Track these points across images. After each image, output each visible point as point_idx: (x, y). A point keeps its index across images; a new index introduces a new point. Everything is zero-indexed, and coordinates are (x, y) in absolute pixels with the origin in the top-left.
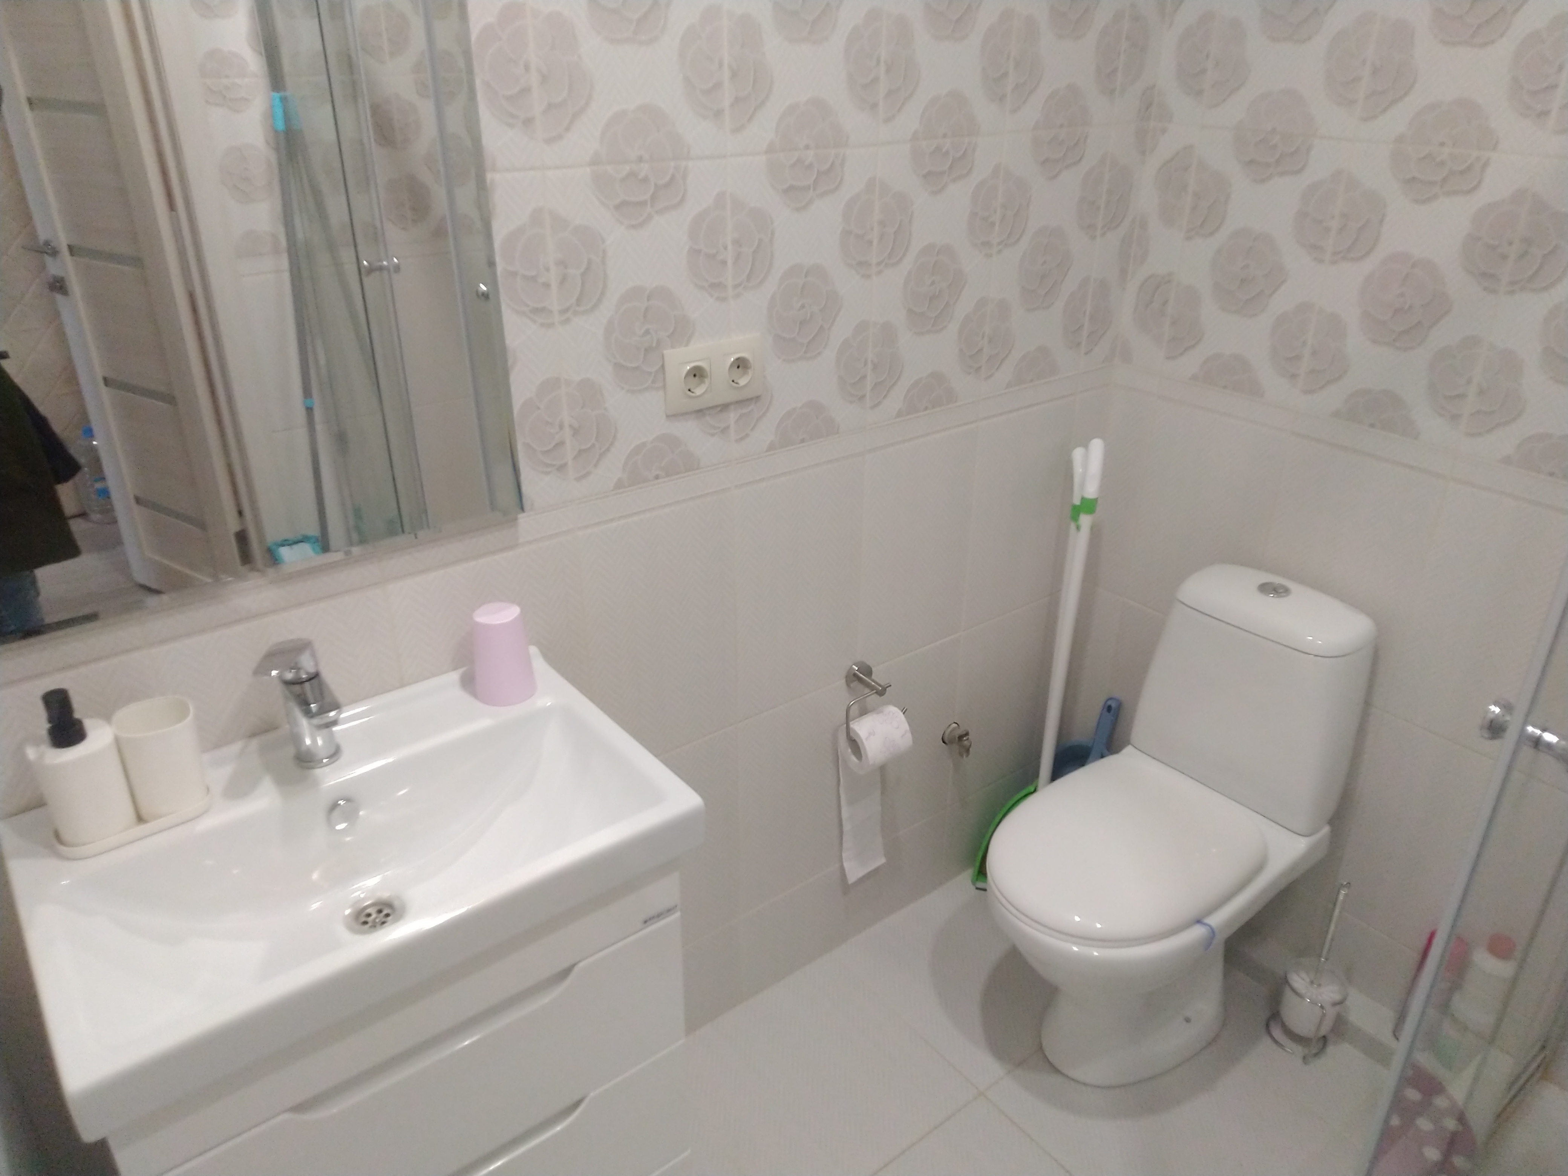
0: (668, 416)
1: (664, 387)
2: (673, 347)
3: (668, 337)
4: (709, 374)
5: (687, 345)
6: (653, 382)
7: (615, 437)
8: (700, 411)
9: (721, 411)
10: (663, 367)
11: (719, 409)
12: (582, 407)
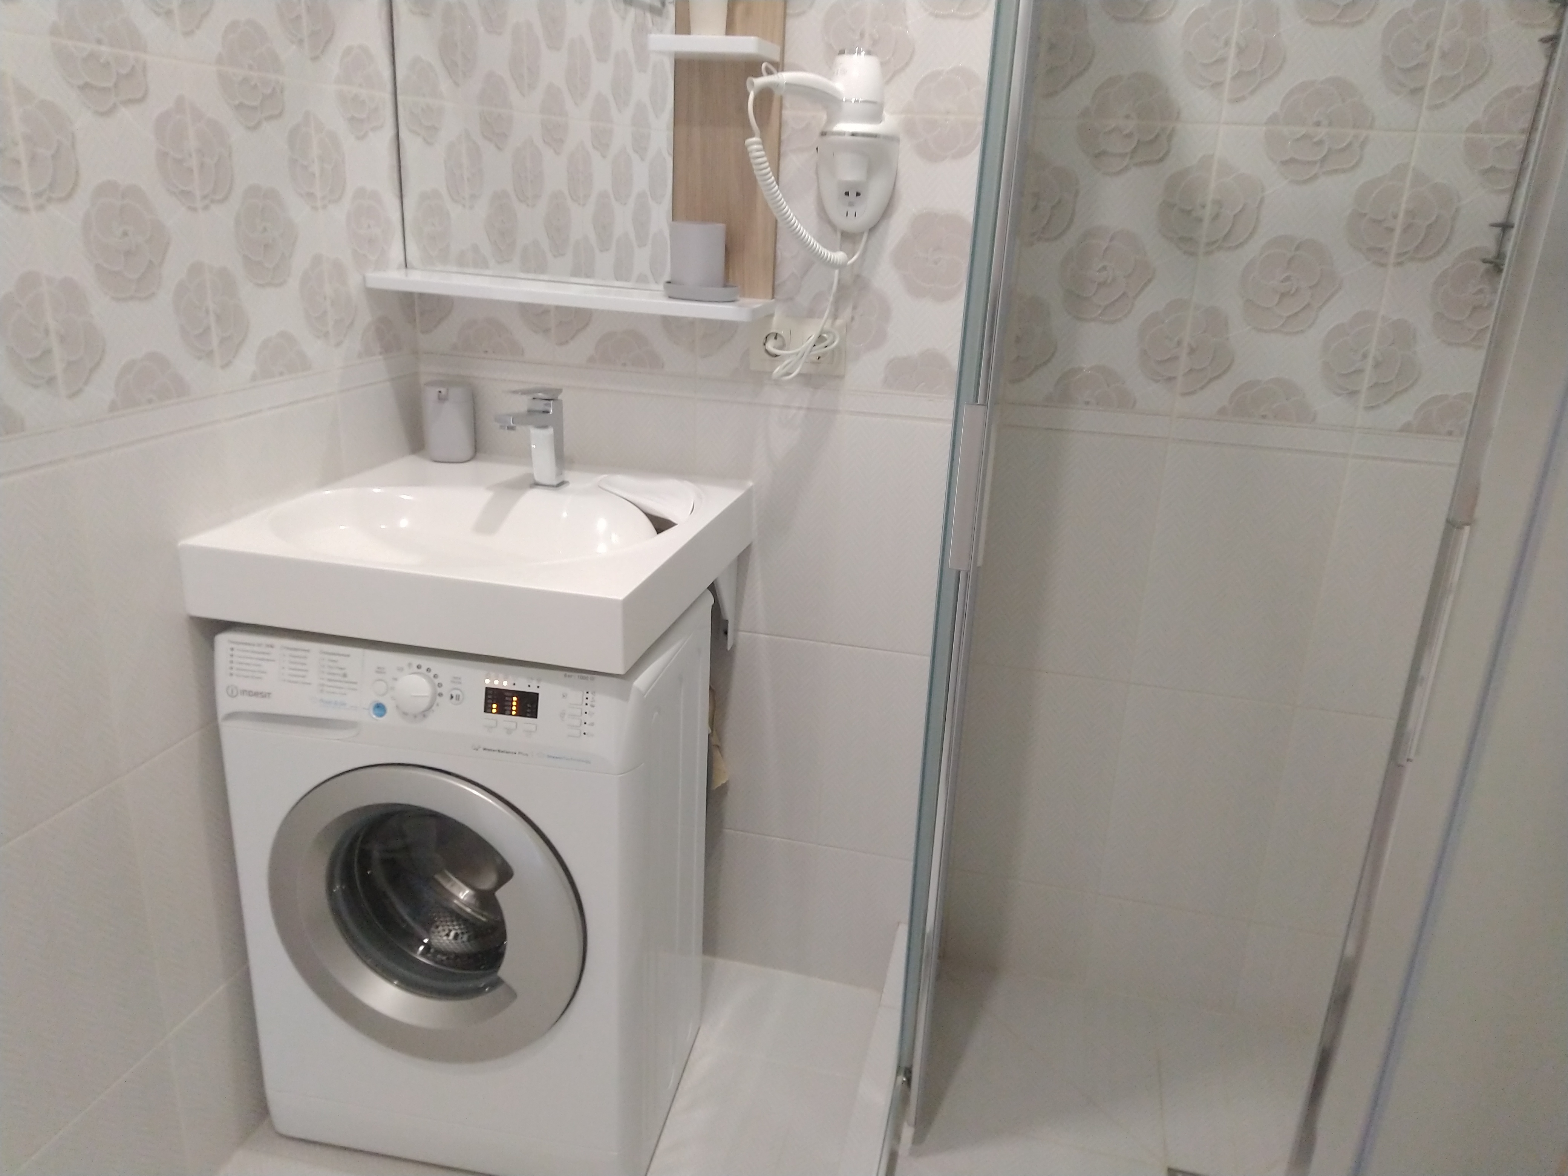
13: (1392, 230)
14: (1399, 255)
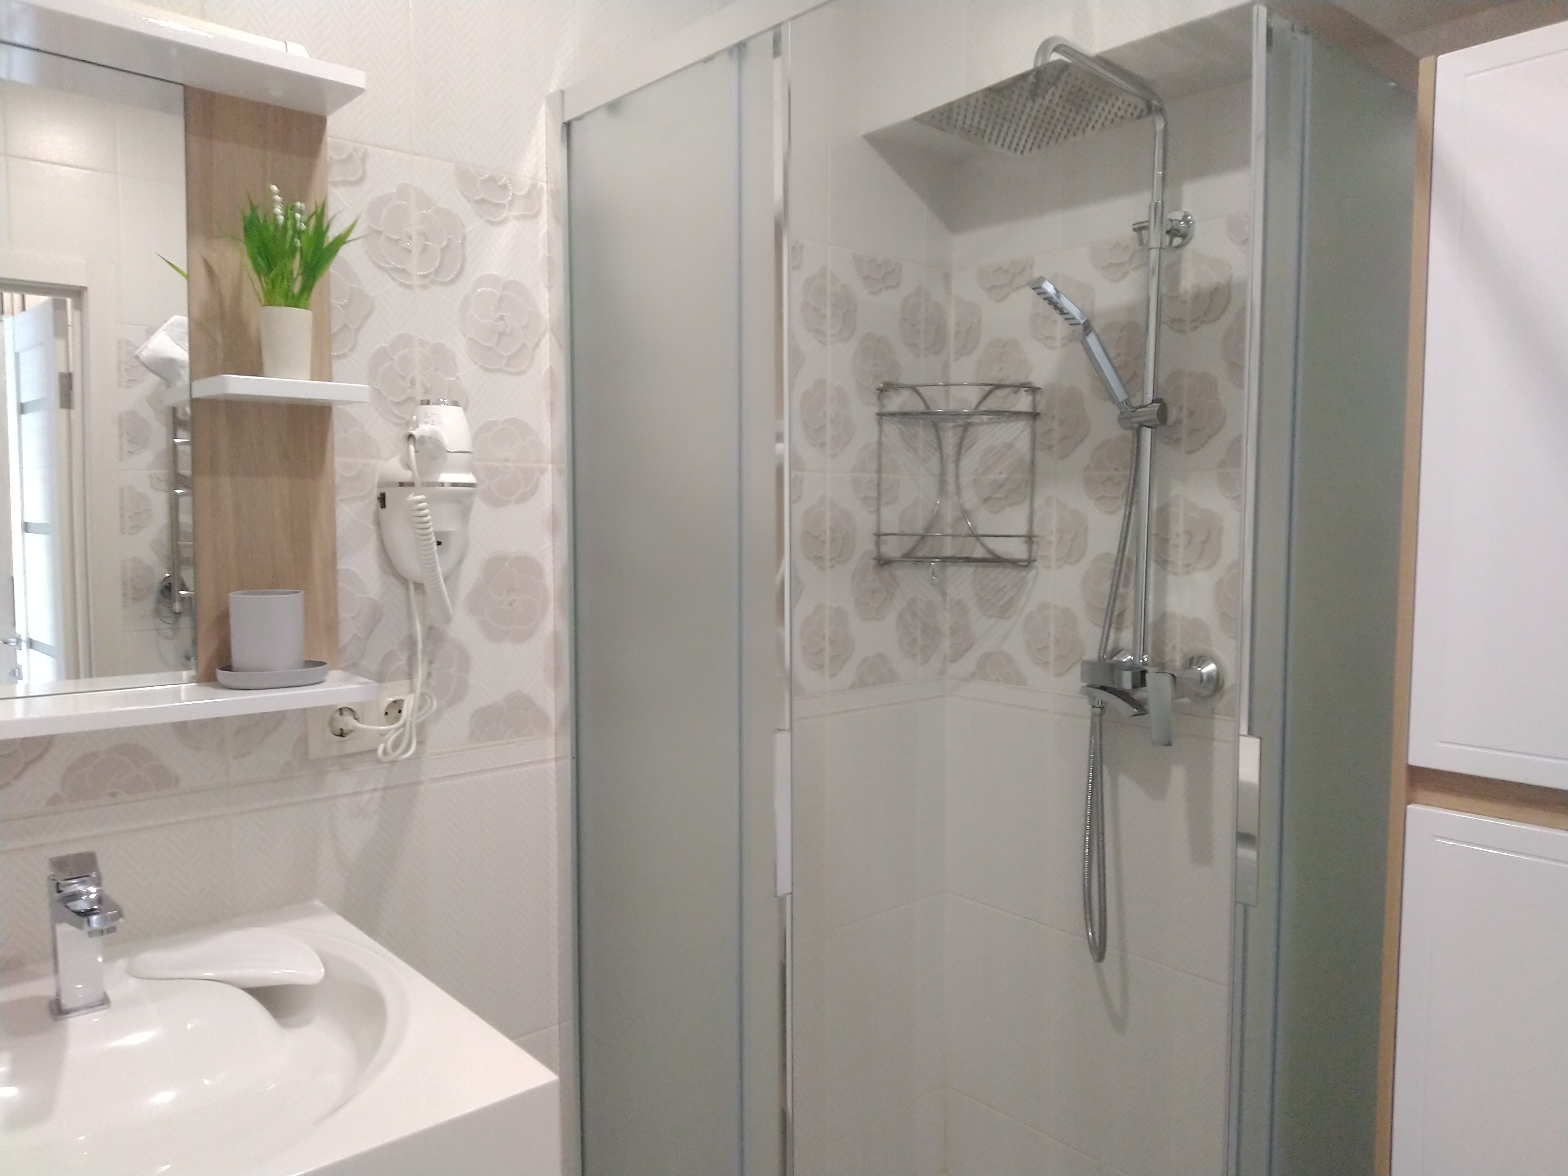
13: (824, 542)
14: (831, 560)
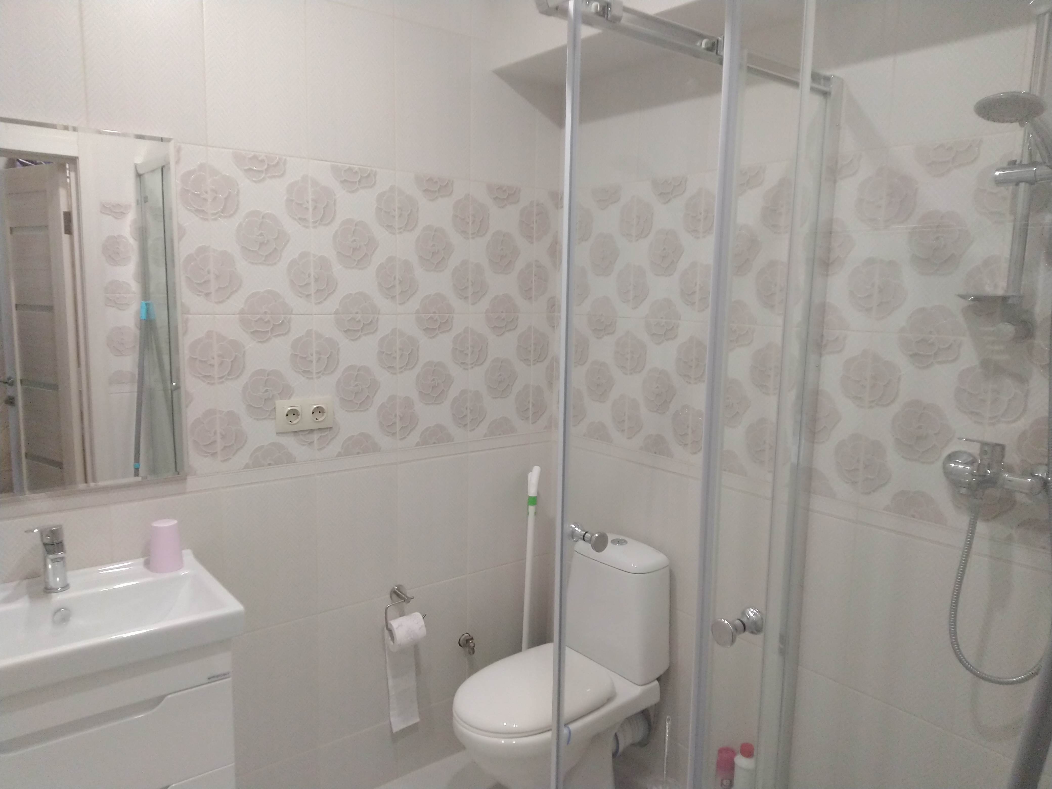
0: (277, 433)
1: (275, 419)
2: (281, 399)
3: (279, 394)
4: (301, 414)
5: (289, 398)
6: (269, 415)
7: (246, 441)
8: (295, 432)
9: (308, 433)
10: (275, 408)
11: (308, 432)
12: (228, 425)
